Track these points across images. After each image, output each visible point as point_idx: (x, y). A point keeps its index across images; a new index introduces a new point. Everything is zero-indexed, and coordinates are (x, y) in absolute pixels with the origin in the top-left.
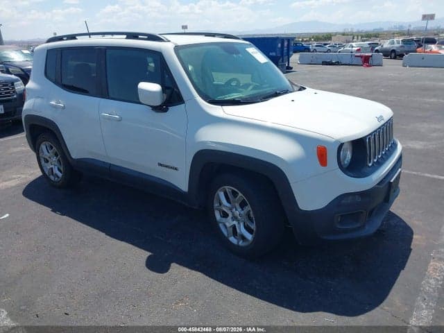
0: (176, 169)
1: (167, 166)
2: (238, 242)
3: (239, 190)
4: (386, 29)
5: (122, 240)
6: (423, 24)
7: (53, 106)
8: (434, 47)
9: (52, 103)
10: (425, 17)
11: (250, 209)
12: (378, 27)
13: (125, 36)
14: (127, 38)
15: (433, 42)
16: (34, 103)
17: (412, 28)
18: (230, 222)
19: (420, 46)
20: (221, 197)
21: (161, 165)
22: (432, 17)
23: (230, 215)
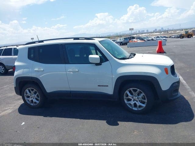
0: (107, 86)
1: (102, 86)
2: (138, 109)
3: (138, 89)
4: (112, 35)
5: (89, 119)
6: (130, 32)
7: (36, 71)
8: (135, 40)
9: (35, 69)
10: (130, 29)
11: (144, 94)
12: (109, 35)
13: (73, 39)
14: (74, 40)
15: (134, 38)
16: (23, 71)
17: (121, 34)
18: (132, 103)
19: (130, 40)
20: (128, 93)
21: (99, 86)
22: (133, 29)
23: (133, 100)
